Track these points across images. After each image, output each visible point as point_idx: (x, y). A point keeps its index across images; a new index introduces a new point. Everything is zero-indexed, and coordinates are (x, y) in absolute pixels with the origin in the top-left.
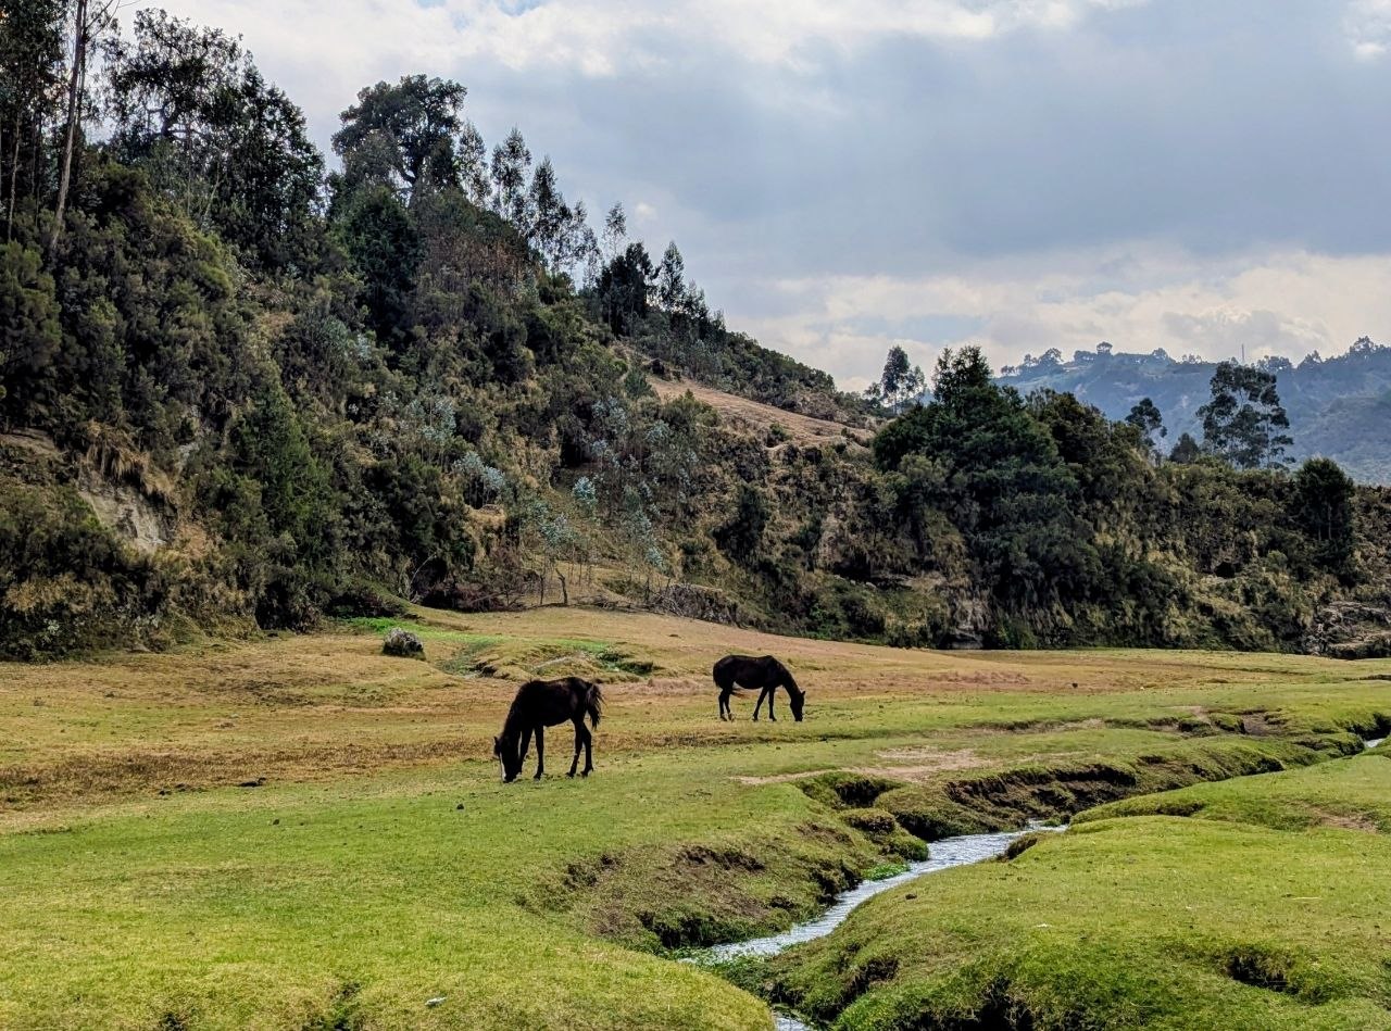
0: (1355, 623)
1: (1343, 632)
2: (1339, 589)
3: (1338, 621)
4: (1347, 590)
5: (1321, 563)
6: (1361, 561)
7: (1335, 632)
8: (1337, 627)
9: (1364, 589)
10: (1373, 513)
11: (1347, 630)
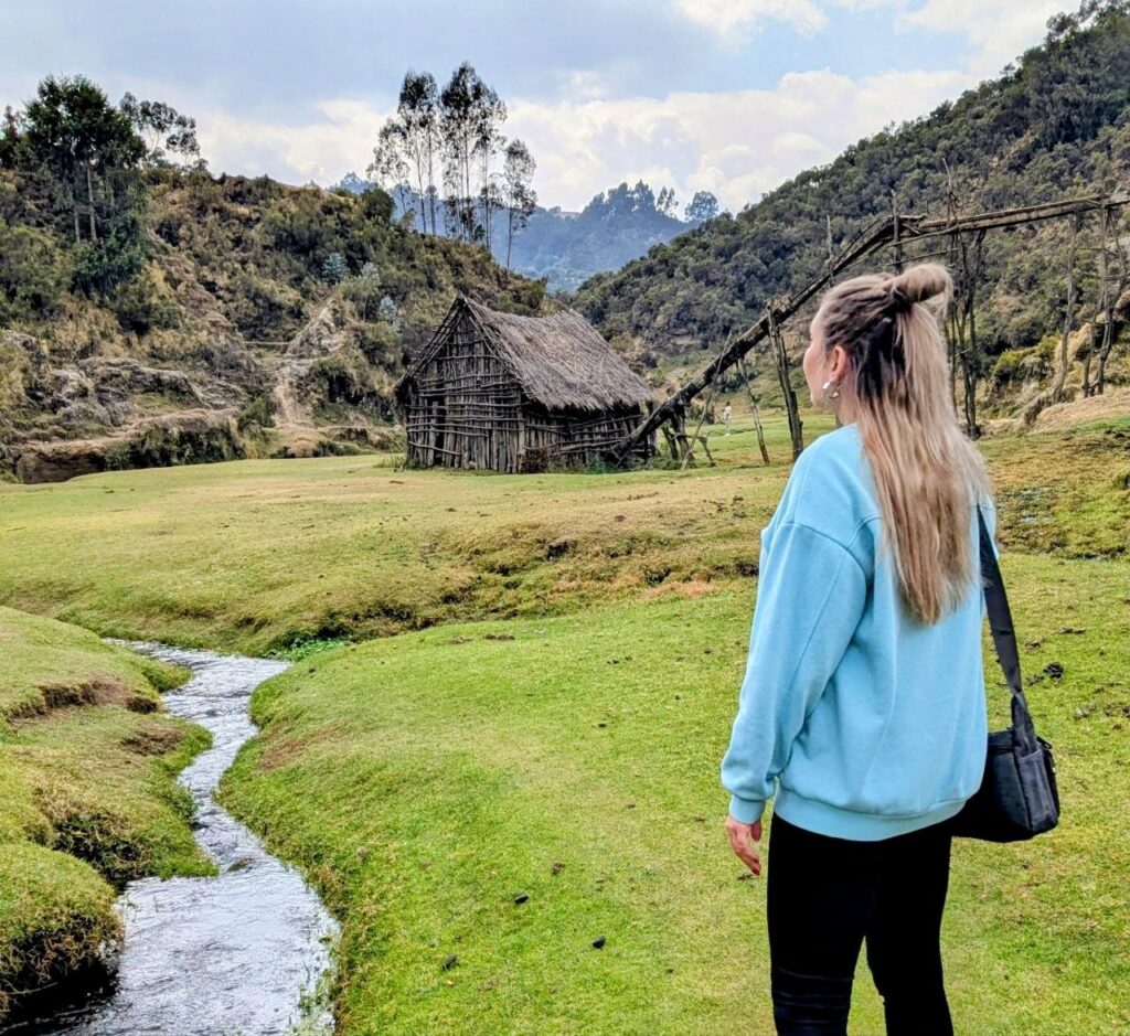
0: (121, 397)
1: (87, 415)
2: (119, 338)
3: (83, 393)
4: (134, 339)
5: (85, 285)
6: (164, 288)
7: (68, 416)
8: (75, 406)
9: (167, 339)
10: (211, 218)
11: (101, 411)
